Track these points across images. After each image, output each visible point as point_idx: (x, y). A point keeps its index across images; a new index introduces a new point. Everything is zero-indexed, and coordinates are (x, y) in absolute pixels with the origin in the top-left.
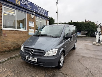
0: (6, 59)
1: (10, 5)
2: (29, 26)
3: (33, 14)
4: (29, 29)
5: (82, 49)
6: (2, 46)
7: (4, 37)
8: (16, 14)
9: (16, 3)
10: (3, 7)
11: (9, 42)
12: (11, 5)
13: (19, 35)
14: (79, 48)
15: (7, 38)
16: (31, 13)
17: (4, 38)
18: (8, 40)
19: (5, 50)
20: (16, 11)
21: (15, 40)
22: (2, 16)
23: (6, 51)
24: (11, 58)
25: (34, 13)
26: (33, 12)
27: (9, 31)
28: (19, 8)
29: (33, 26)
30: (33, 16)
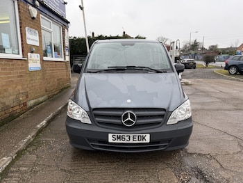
2: (28, 42)
3: (34, 6)
4: (29, 54)
13: (5, 74)
24: (20, 154)
25: (37, 3)
29: (38, 44)
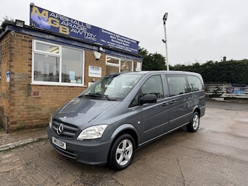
0: (30, 140)
1: (47, 37)
2: (90, 75)
3: (99, 51)
4: (89, 83)
5: (215, 132)
6: (29, 116)
7: (35, 98)
8: (60, 54)
9: (61, 32)
10: (34, 42)
11: (44, 108)
12: (51, 37)
13: (66, 95)
14: (210, 129)
15: (41, 101)
16: (94, 48)
17: (34, 101)
18: (43, 104)
19: (35, 124)
20: (60, 47)
21: (57, 105)
22: (33, 59)
23: (37, 127)
24: (40, 140)
25: (101, 49)
26: (99, 46)
27: (44, 88)
28: (68, 42)
29: (100, 76)
30: (98, 55)
